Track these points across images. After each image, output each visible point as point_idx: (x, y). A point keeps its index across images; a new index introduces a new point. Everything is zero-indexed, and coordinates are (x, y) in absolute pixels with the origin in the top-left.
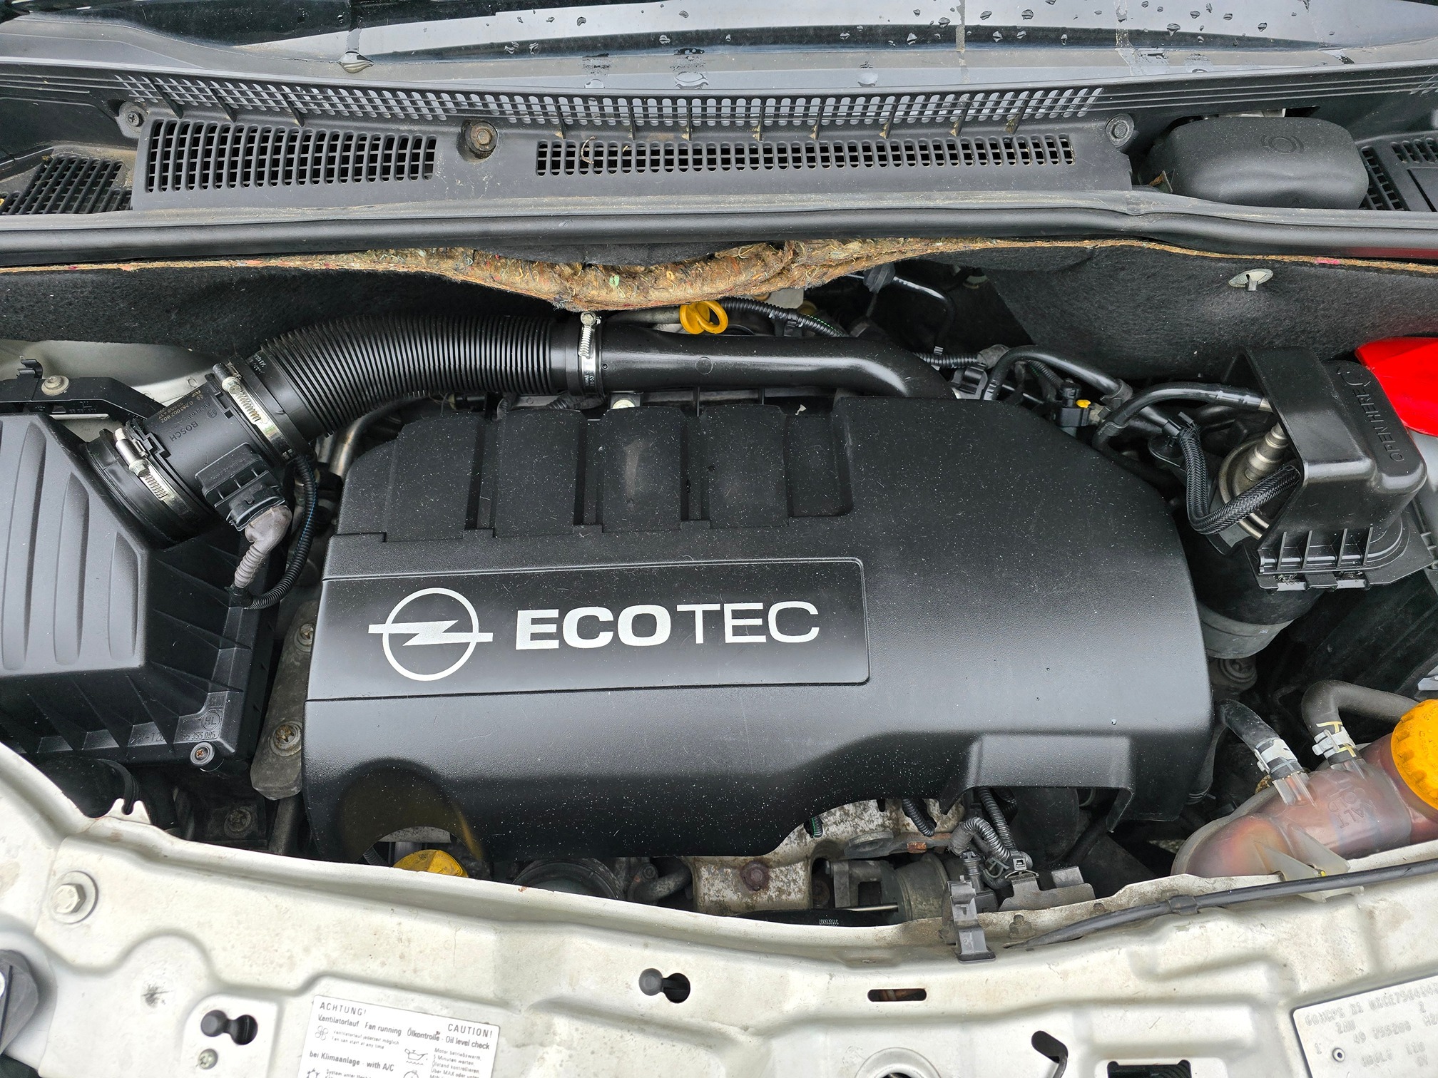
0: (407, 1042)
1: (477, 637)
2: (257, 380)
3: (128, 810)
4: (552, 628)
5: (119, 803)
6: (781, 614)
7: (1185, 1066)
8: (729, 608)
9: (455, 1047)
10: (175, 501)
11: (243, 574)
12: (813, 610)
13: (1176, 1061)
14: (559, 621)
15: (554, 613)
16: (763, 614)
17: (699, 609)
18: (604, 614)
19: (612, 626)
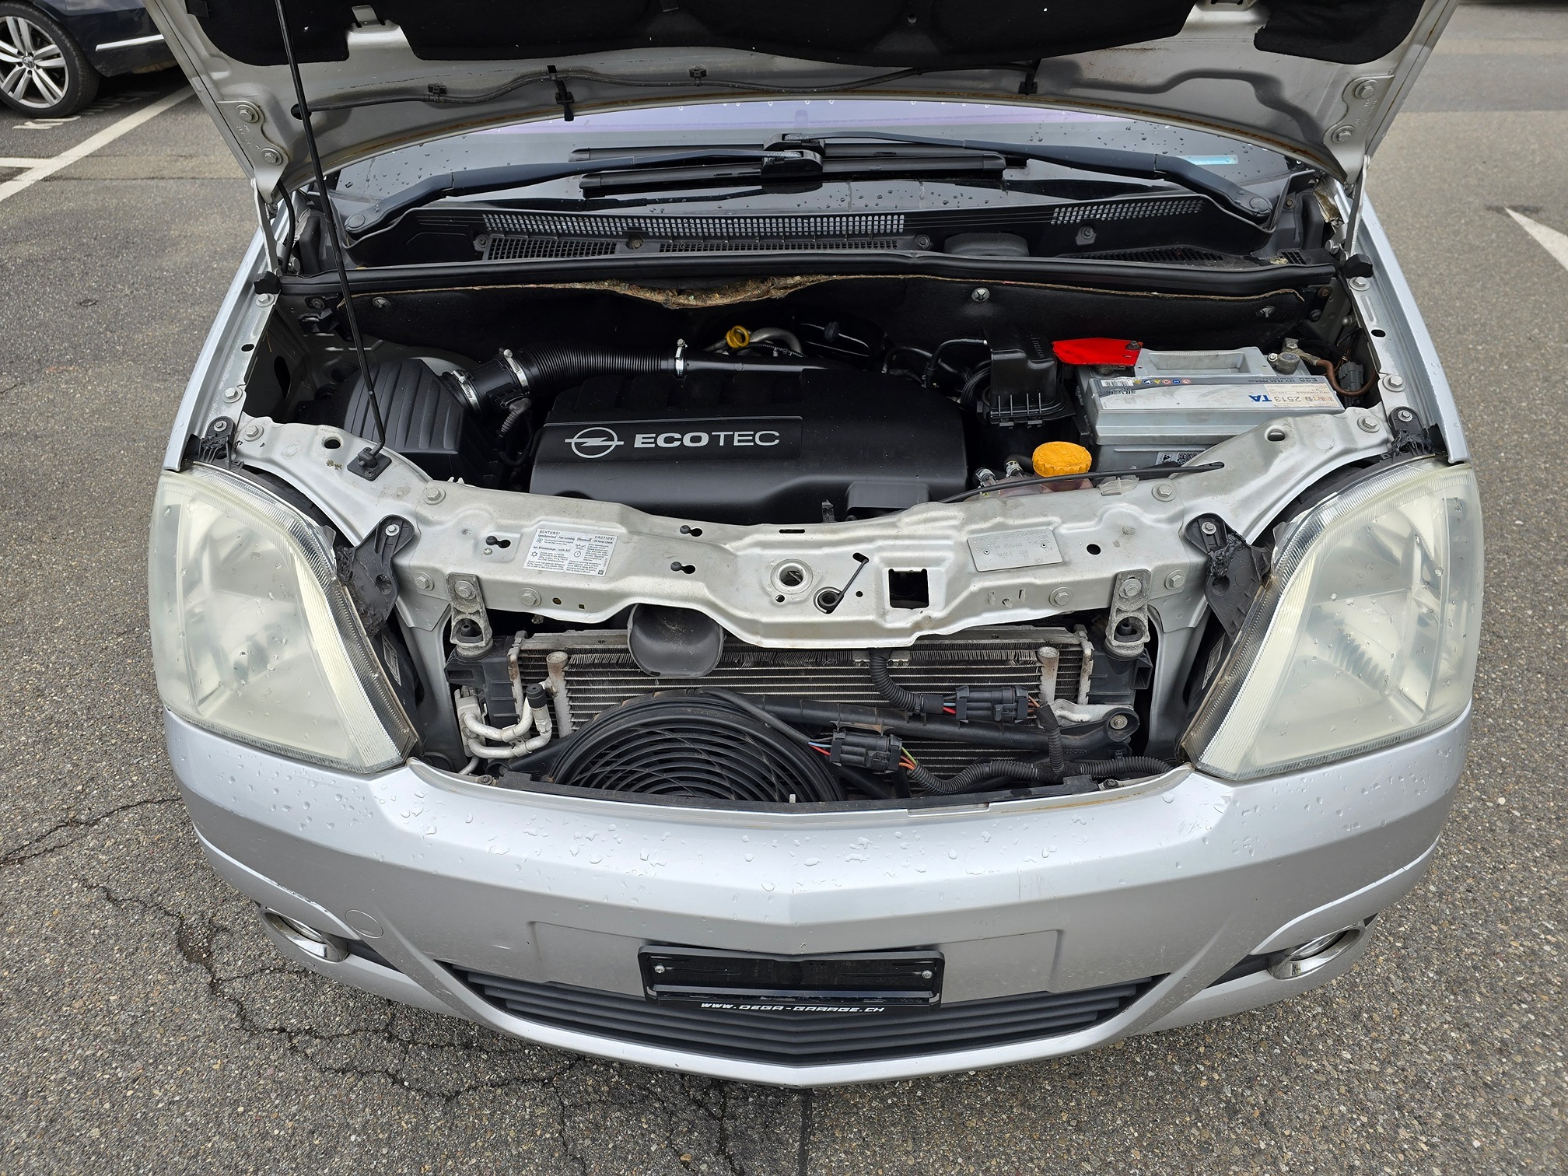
0: (576, 542)
1: (616, 443)
2: (523, 360)
3: (455, 481)
4: (653, 440)
5: (452, 478)
6: (761, 436)
7: (924, 572)
8: (736, 434)
9: (597, 543)
10: (476, 404)
11: (506, 426)
12: (777, 434)
13: (919, 569)
14: (656, 438)
15: (654, 435)
16: (754, 436)
17: (722, 434)
18: (677, 436)
19: (681, 440)
